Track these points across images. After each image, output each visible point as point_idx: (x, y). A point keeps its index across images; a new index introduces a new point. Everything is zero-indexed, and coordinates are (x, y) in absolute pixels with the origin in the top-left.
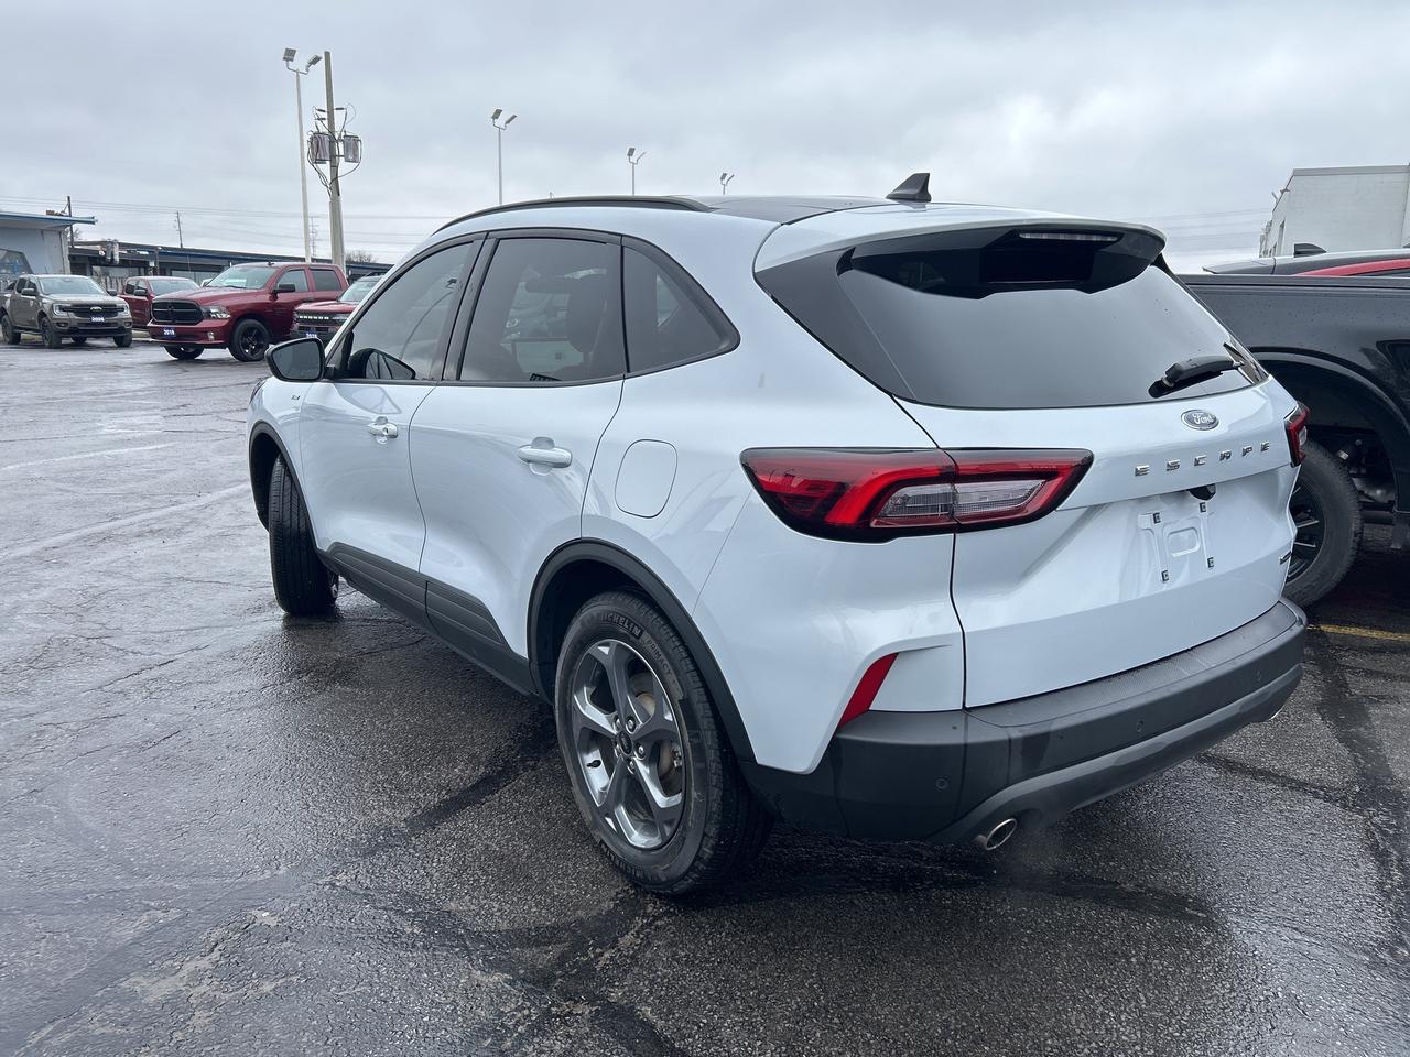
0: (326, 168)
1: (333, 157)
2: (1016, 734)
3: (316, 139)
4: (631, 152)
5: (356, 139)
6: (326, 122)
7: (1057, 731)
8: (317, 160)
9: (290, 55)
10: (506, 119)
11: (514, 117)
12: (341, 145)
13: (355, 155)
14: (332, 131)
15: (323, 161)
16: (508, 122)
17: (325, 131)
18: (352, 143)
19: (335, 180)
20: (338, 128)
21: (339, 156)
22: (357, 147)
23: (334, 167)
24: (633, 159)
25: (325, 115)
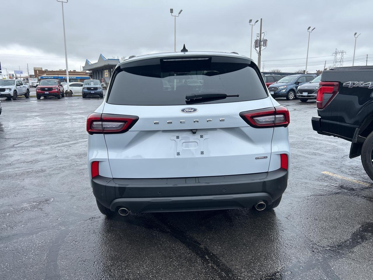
0: (258, 49)
1: (260, 46)
2: (117, 186)
3: (256, 42)
4: (356, 34)
5: (266, 40)
6: (259, 37)
7: (128, 188)
8: (256, 47)
9: (251, 21)
10: (312, 29)
11: (315, 28)
12: (262, 42)
13: (266, 45)
14: (260, 39)
15: (257, 47)
16: (313, 30)
17: (259, 39)
18: (265, 41)
19: (260, 51)
20: (262, 38)
21: (262, 45)
22: (266, 42)
23: (260, 48)
24: (356, 36)
25: (259, 35)
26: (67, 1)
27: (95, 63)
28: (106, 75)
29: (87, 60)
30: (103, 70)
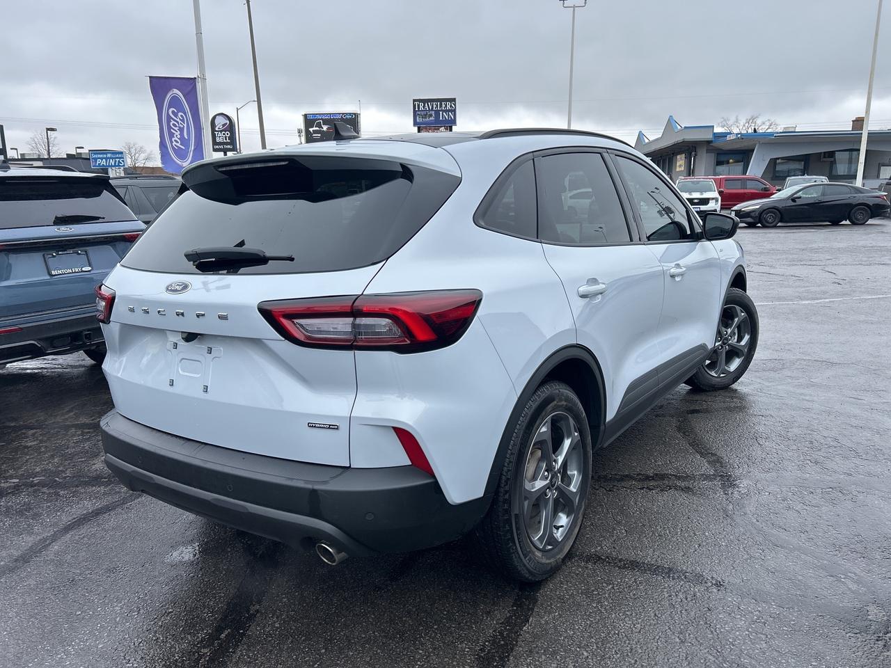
26: (585, 3)
27: (657, 140)
28: (680, 166)
29: (640, 132)
30: (673, 154)
